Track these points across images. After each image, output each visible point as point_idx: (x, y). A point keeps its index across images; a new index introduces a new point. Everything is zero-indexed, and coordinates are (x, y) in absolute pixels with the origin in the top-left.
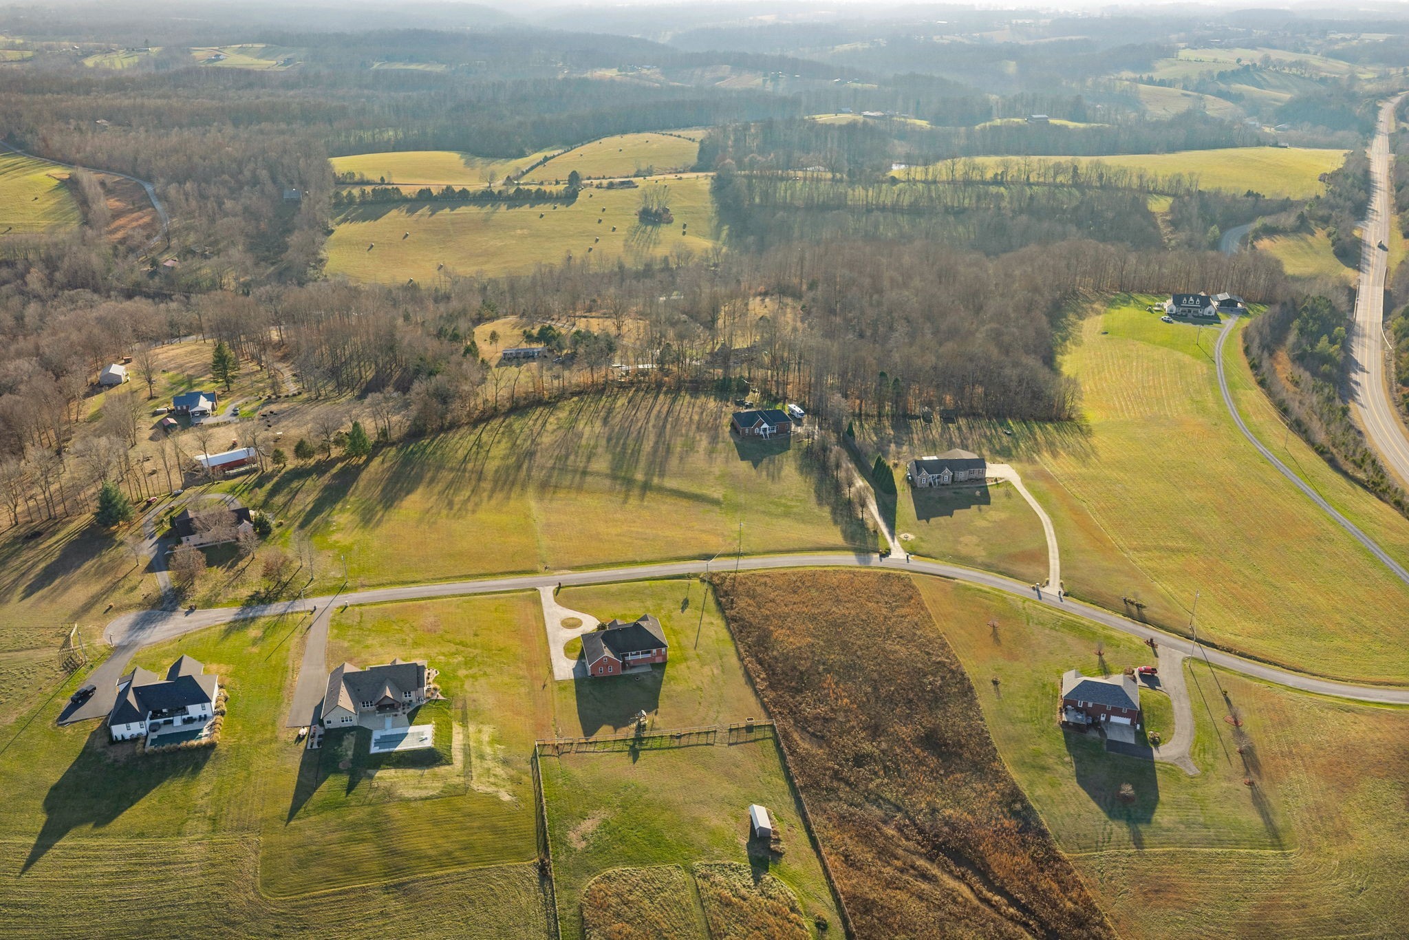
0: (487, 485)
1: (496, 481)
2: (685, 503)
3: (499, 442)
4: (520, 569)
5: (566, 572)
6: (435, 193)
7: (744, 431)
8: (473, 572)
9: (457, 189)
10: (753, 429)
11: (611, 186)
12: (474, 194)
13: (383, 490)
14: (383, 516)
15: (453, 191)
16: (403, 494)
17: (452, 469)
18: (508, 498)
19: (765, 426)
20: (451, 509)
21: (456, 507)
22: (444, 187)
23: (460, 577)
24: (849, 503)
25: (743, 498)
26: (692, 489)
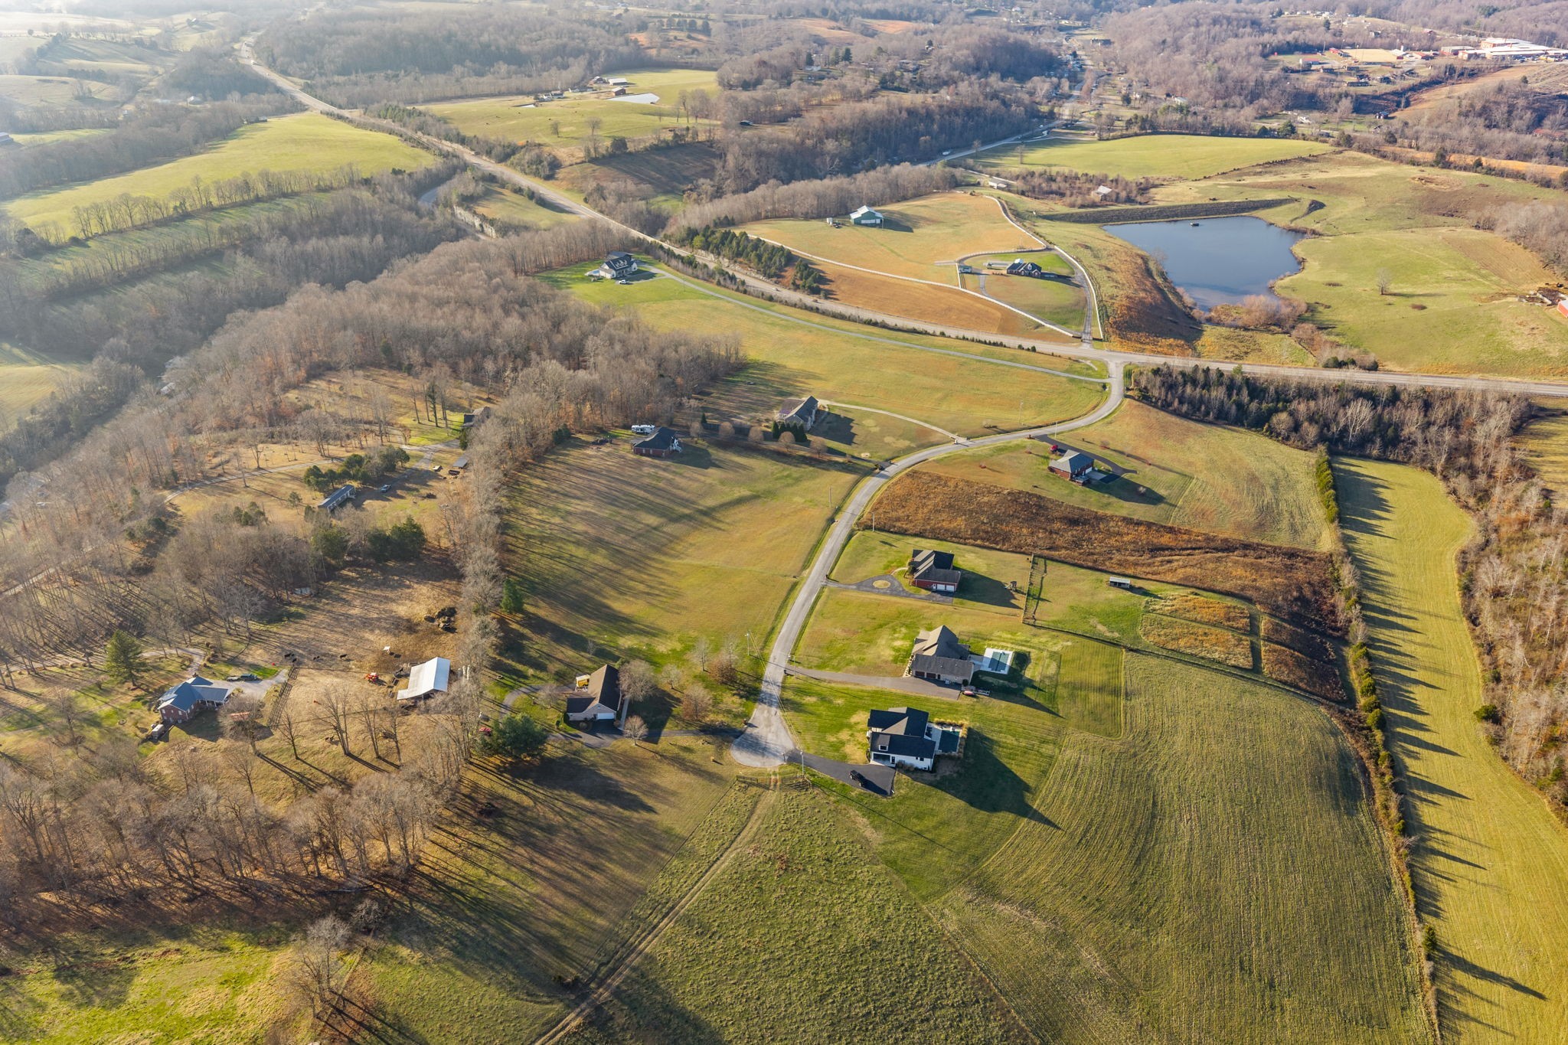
5: (806, 572)
10: (670, 448)
19: (675, 441)
24: (804, 457)
25: (761, 486)
26: (727, 499)
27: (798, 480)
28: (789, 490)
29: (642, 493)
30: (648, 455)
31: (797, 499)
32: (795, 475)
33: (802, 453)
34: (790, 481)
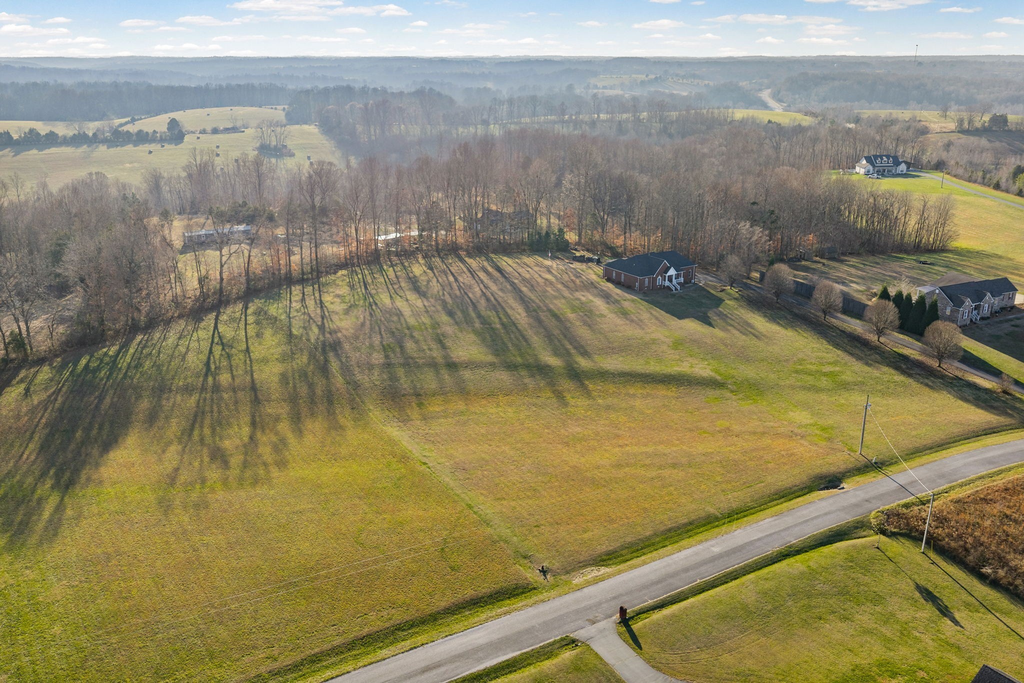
0: (277, 408)
1: (293, 399)
2: (662, 391)
3: (259, 335)
4: (485, 588)
5: (593, 573)
6: (15, 136)
7: (642, 283)
8: (375, 623)
9: (43, 133)
10: (655, 280)
11: (215, 131)
12: (65, 137)
13: (43, 447)
14: (60, 508)
15: (38, 134)
16: (95, 452)
17: (188, 390)
18: (335, 427)
19: (672, 272)
20: (226, 464)
21: (236, 461)
22: (27, 130)
23: (350, 646)
24: (905, 358)
25: (749, 372)
26: (654, 367)
27: (845, 386)
28: (802, 396)
29: (520, 315)
30: (618, 283)
31: (801, 417)
32: (848, 377)
33: (906, 352)
34: (824, 382)
